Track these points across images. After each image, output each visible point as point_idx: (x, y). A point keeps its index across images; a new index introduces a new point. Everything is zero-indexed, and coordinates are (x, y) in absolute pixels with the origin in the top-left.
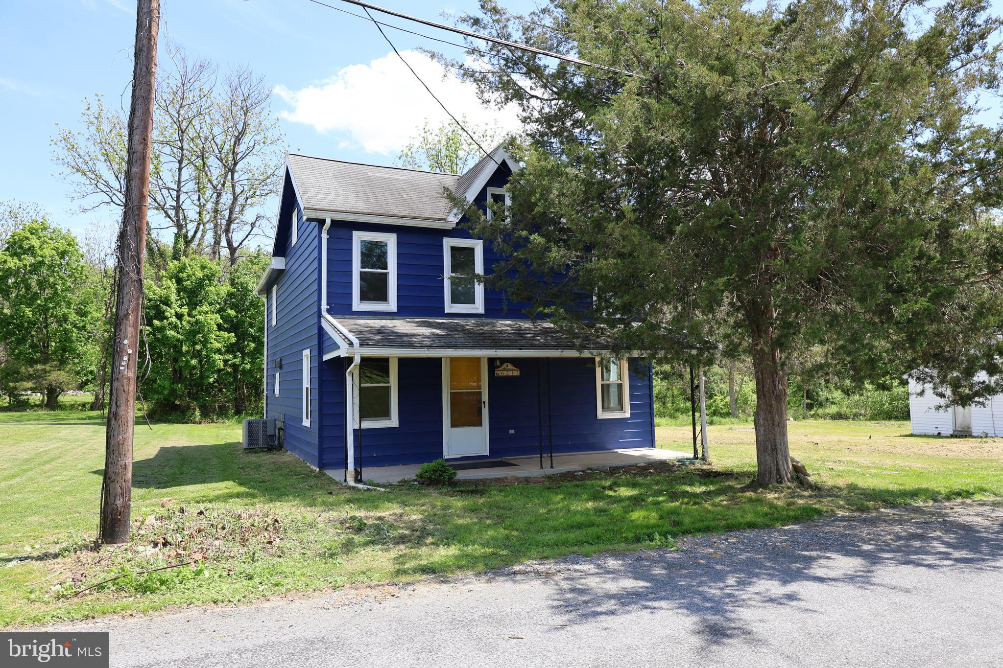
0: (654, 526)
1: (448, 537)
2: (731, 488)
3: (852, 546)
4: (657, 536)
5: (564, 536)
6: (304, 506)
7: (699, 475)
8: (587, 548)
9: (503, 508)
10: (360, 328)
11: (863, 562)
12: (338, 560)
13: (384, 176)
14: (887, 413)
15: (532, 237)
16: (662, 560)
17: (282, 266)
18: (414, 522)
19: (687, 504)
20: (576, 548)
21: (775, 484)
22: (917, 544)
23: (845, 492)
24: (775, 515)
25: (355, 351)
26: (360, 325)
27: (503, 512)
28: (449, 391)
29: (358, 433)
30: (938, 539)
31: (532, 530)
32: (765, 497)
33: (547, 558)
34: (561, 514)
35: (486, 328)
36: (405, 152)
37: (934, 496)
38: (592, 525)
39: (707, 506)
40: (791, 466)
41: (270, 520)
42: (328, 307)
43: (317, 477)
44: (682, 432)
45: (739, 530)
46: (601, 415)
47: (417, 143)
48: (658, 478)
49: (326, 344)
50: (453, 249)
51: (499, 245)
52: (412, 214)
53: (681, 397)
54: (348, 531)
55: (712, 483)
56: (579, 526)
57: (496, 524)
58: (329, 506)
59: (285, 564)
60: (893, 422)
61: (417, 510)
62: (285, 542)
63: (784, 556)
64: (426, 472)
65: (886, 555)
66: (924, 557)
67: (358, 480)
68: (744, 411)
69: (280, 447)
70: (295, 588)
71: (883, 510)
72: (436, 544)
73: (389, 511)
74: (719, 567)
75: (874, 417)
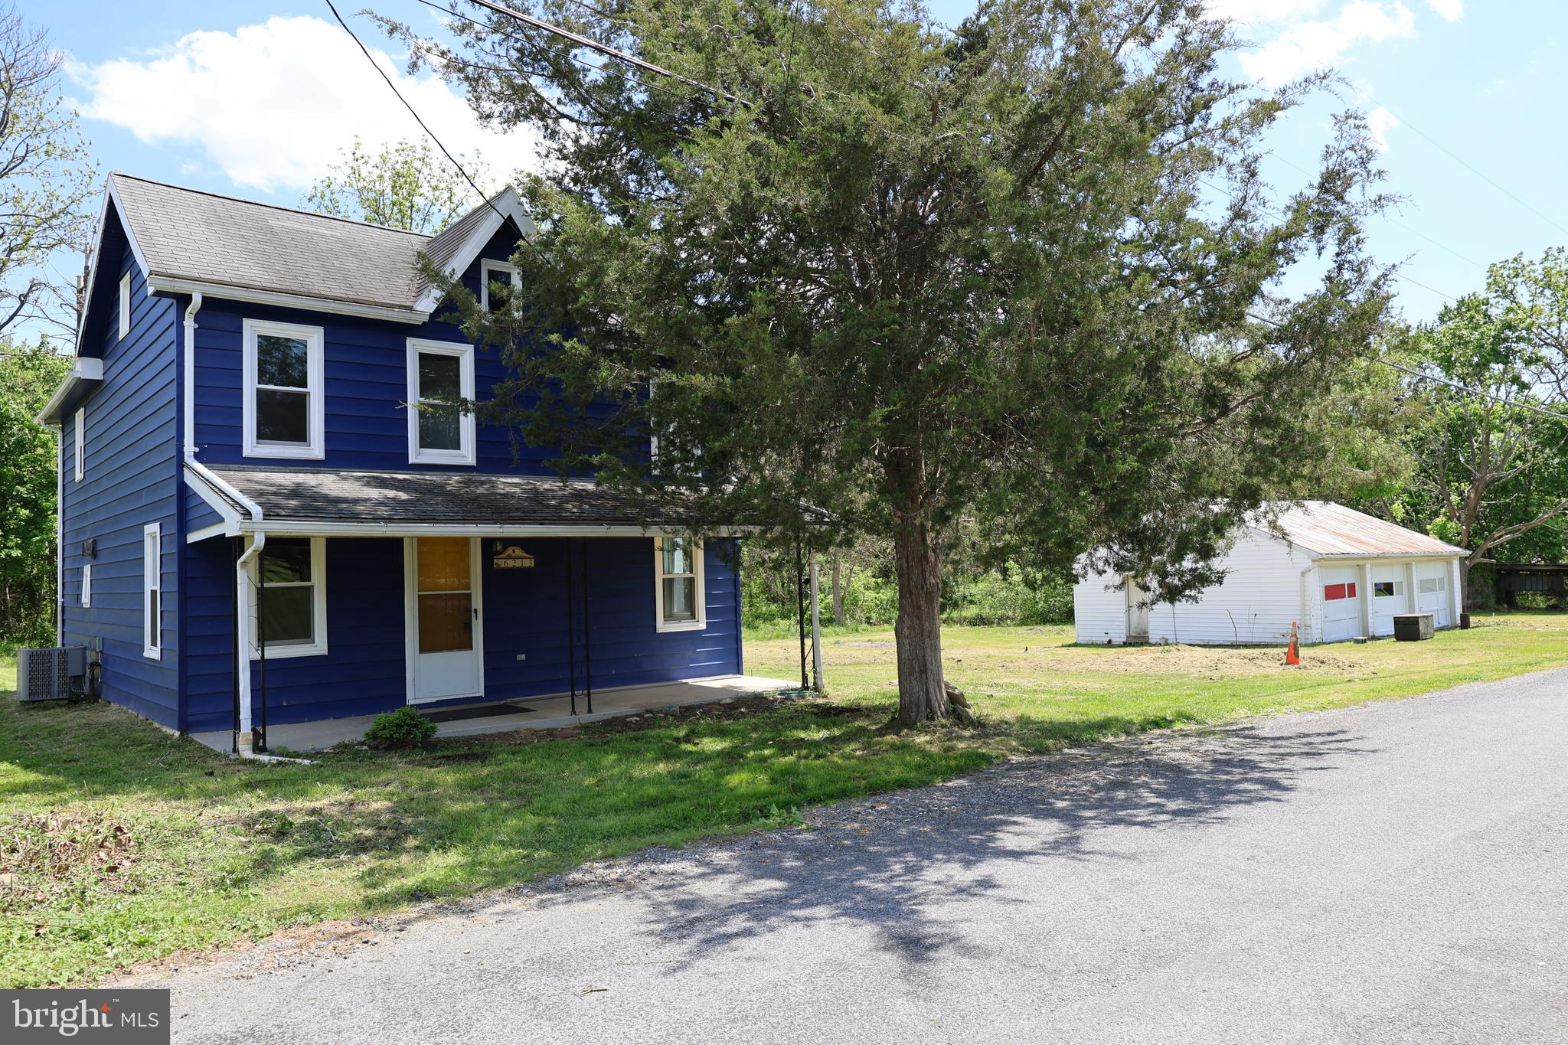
0: (765, 795)
1: (443, 836)
2: (863, 730)
3: (1043, 804)
4: (774, 810)
5: (633, 819)
6: (165, 799)
7: (812, 713)
8: (673, 837)
9: (525, 781)
10: (258, 487)
11: (1062, 825)
12: (251, 890)
13: (298, 226)
14: (1041, 614)
15: (567, 345)
16: (790, 846)
17: (98, 375)
18: (377, 813)
19: (806, 757)
20: (654, 838)
21: (925, 721)
22: (1121, 795)
23: (1016, 727)
24: (932, 767)
25: (255, 526)
26: (256, 482)
27: (527, 787)
28: (417, 593)
29: (258, 668)
30: (1145, 785)
31: (580, 814)
32: (913, 741)
33: (613, 856)
34: (620, 786)
35: (481, 490)
36: (319, 189)
37: (1126, 728)
38: (672, 799)
39: (836, 759)
40: (945, 695)
41: (104, 829)
42: (197, 450)
43: (176, 746)
44: (769, 649)
45: (886, 792)
46: (663, 626)
47: (341, 177)
48: (754, 720)
49: (194, 514)
50: (424, 358)
51: (511, 355)
52: (351, 295)
53: (763, 597)
54: (259, 838)
55: (835, 724)
56: (653, 803)
57: (518, 808)
58: (213, 798)
59: (150, 905)
60: (1049, 627)
61: (379, 794)
62: (143, 865)
63: (958, 826)
64: (384, 728)
65: (1088, 814)
66: (1135, 812)
67: (259, 747)
68: (853, 617)
69: (94, 697)
70: (179, 947)
71: (1066, 751)
72: (422, 849)
73: (328, 798)
74: (872, 849)
75: (1024, 622)
